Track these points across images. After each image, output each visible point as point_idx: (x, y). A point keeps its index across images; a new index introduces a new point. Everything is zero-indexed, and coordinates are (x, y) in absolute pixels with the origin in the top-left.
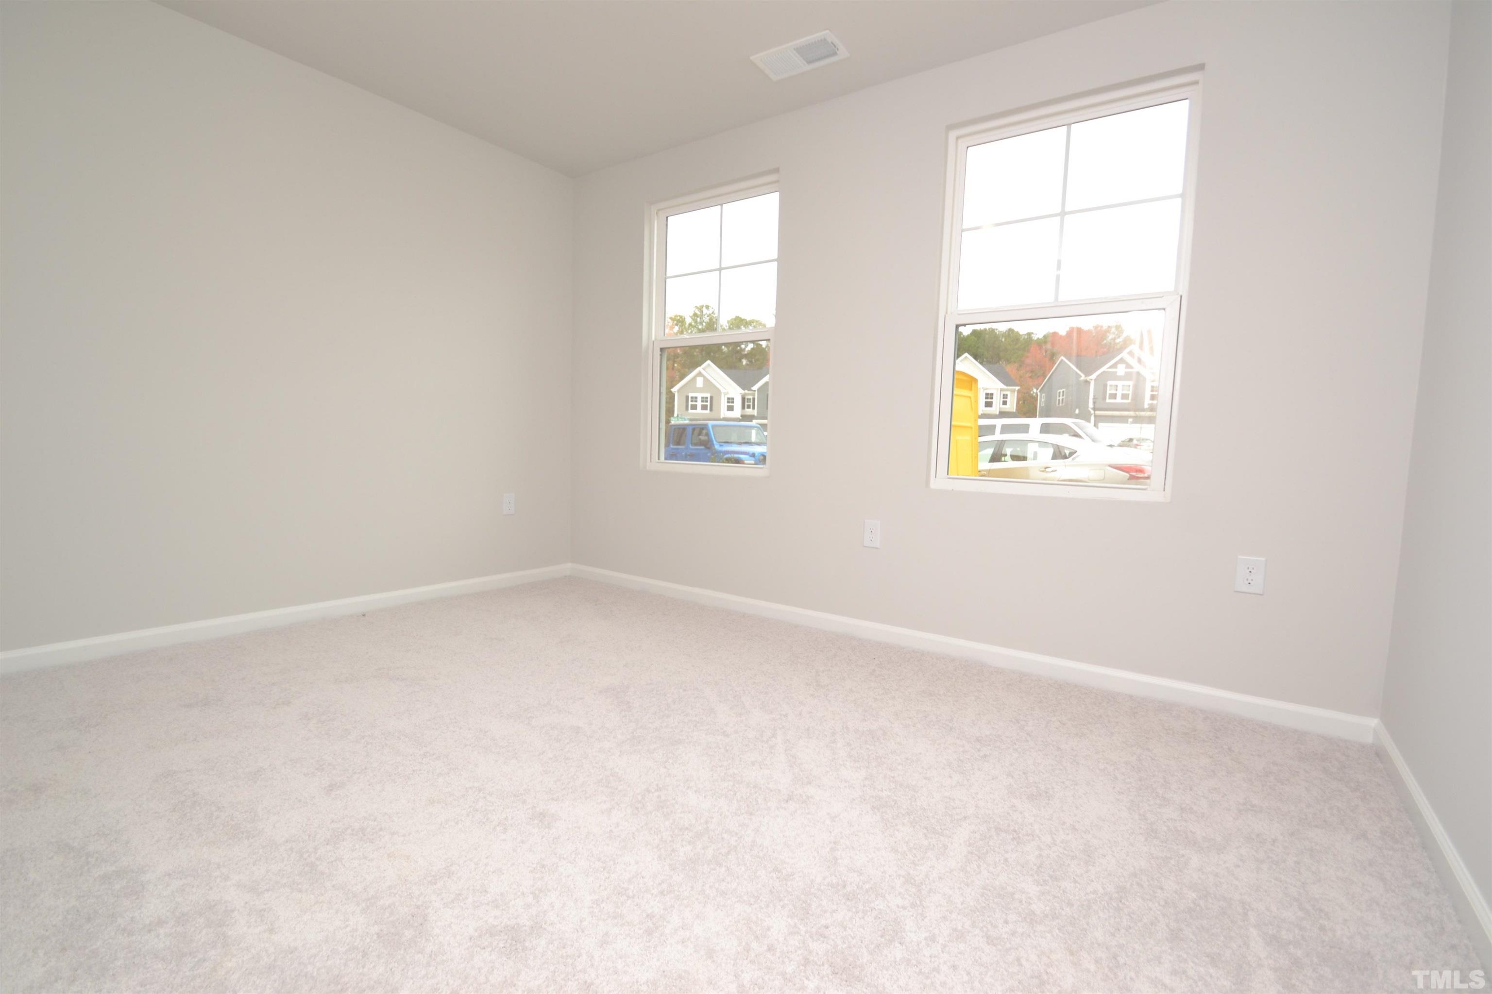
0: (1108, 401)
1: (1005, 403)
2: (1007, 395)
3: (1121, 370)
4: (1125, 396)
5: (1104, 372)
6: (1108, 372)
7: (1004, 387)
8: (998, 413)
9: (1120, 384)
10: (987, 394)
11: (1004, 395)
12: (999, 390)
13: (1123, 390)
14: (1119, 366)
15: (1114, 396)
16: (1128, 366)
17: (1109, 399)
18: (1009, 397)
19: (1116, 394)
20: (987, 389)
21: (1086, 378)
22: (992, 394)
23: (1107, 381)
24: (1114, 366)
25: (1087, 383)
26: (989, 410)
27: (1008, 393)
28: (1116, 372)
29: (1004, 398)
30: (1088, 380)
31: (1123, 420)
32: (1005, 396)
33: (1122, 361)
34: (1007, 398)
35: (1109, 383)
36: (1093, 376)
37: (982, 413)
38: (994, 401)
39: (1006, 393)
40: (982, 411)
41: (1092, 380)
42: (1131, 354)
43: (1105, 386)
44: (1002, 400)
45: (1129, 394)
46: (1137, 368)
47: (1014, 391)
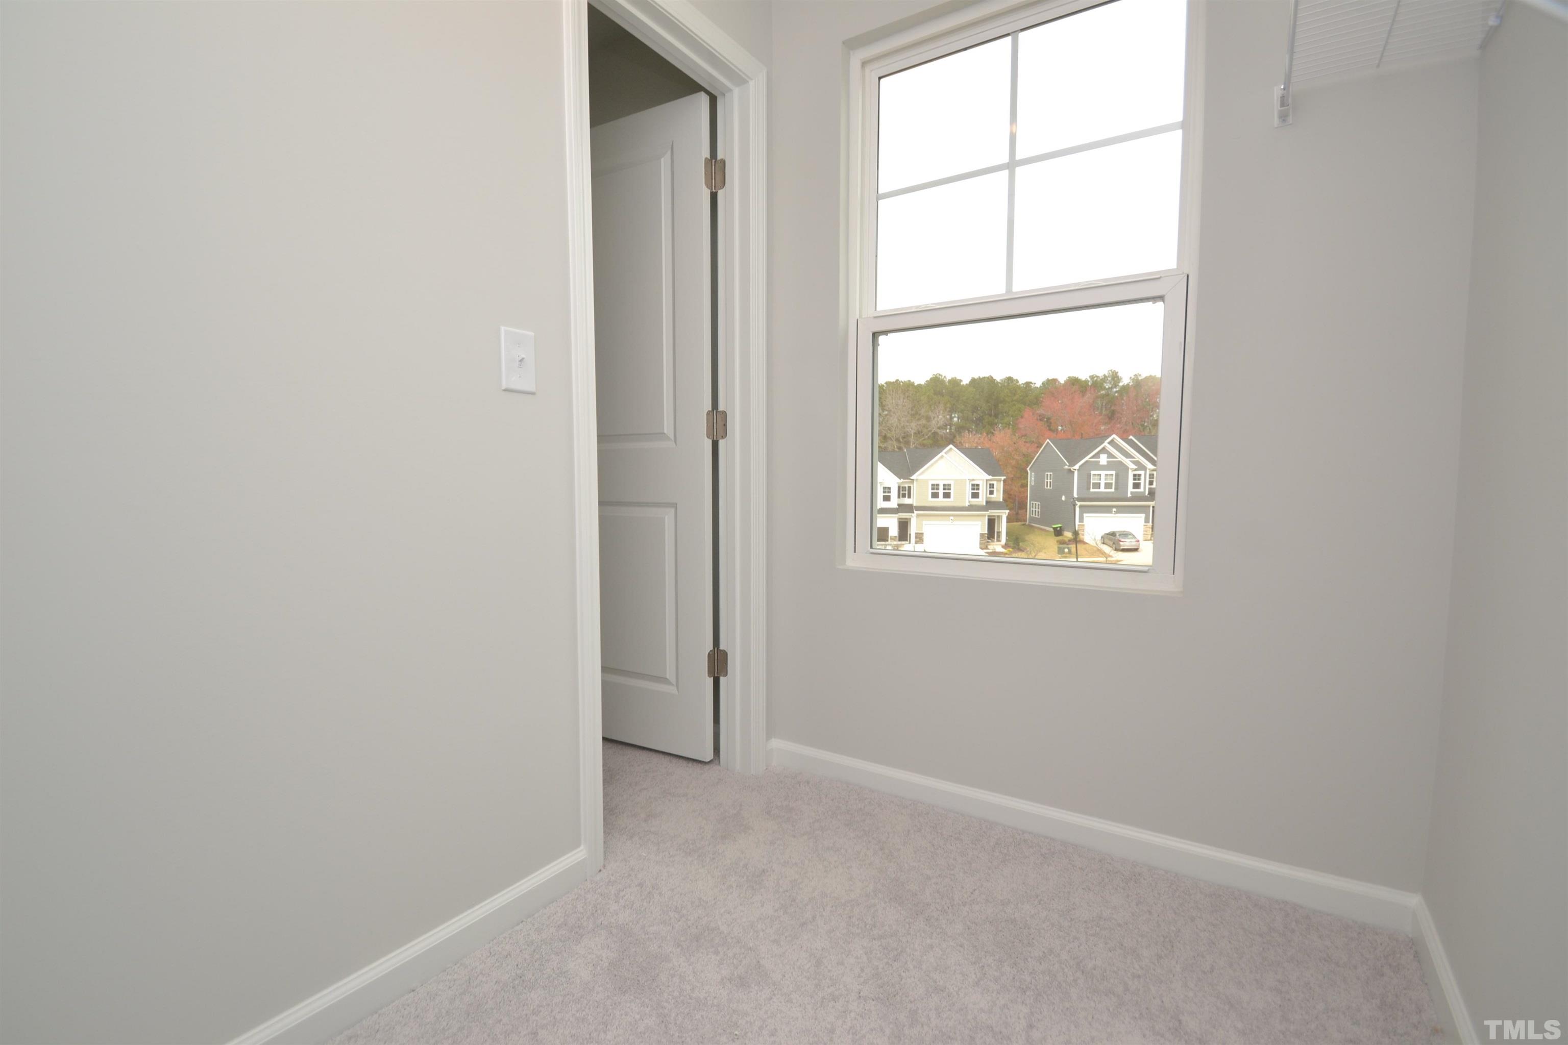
0: (1092, 490)
1: (991, 493)
2: (993, 485)
3: (1103, 459)
4: (1108, 485)
5: (1087, 462)
6: (1089, 461)
7: (990, 477)
8: (984, 504)
9: (1103, 473)
10: (973, 485)
11: (990, 484)
12: (985, 481)
13: (1106, 479)
14: (1101, 456)
15: (1097, 485)
16: (1110, 455)
17: (1093, 488)
18: (995, 486)
19: (1100, 483)
20: (973, 480)
21: (1069, 468)
22: (978, 485)
23: (1090, 471)
24: (1097, 455)
25: (1071, 472)
26: (975, 501)
27: (995, 483)
28: (1099, 462)
29: (990, 488)
30: (1072, 470)
31: (1107, 510)
32: (992, 486)
33: (1104, 450)
34: (993, 488)
35: (1093, 472)
36: (1077, 467)
37: (969, 504)
38: (980, 491)
39: (992, 482)
40: (969, 502)
41: (1075, 470)
42: (1112, 443)
43: (1089, 475)
44: (988, 489)
45: (1112, 483)
46: (1120, 457)
47: (1001, 481)
